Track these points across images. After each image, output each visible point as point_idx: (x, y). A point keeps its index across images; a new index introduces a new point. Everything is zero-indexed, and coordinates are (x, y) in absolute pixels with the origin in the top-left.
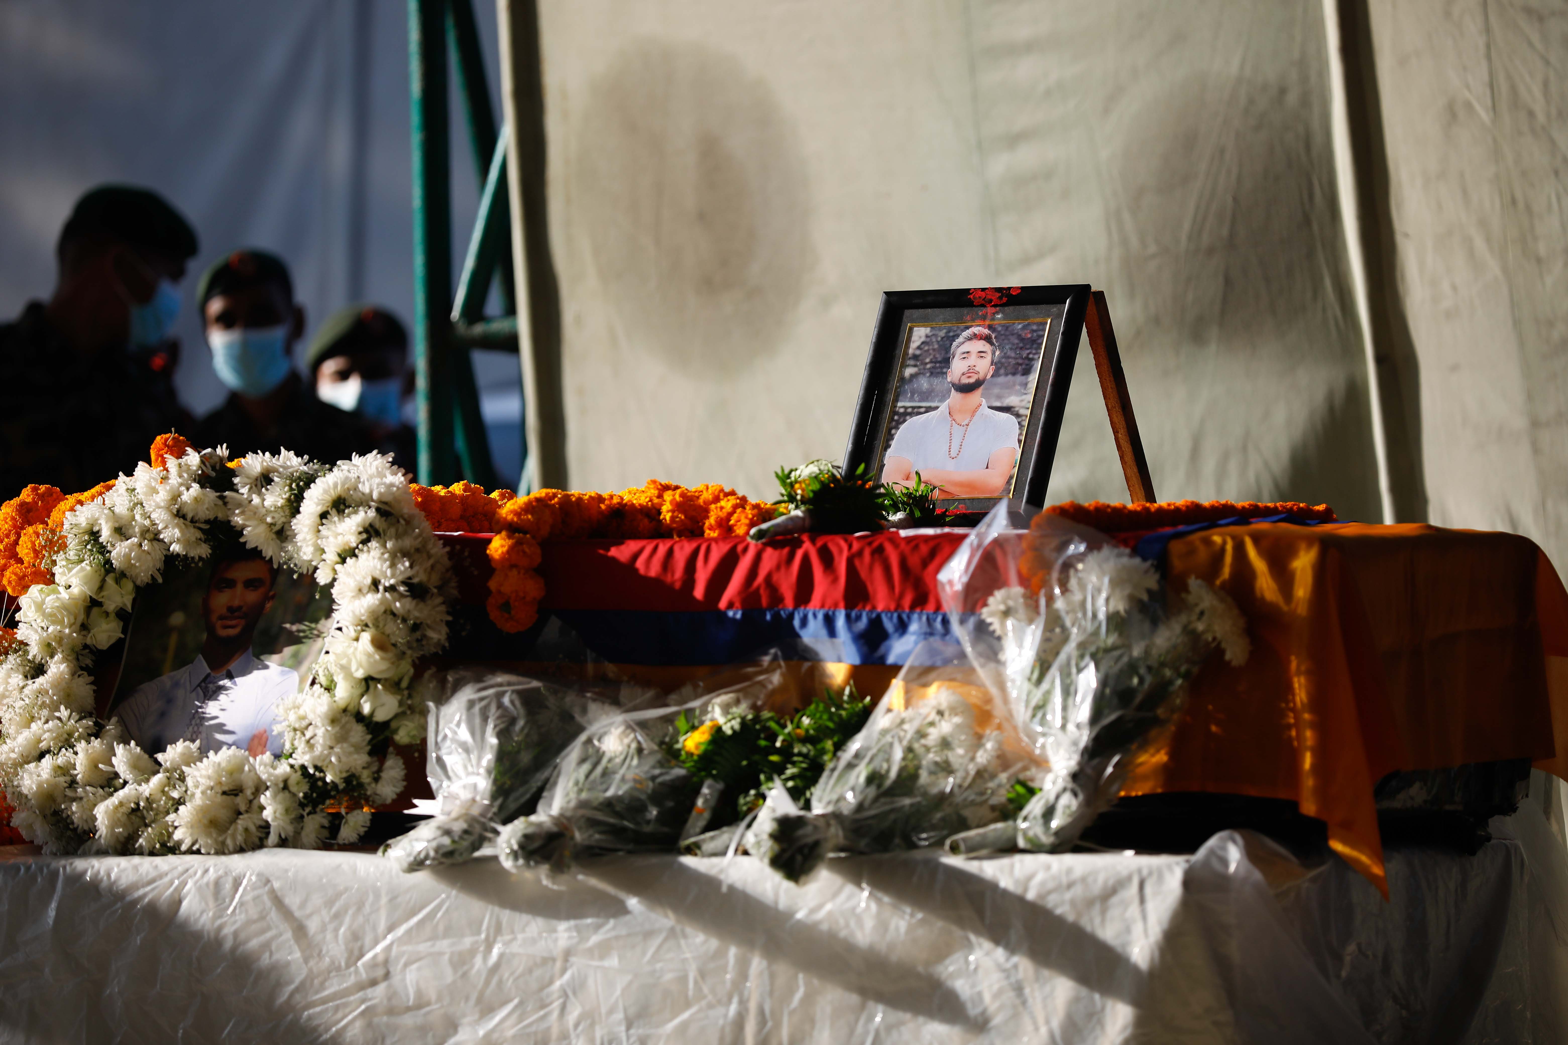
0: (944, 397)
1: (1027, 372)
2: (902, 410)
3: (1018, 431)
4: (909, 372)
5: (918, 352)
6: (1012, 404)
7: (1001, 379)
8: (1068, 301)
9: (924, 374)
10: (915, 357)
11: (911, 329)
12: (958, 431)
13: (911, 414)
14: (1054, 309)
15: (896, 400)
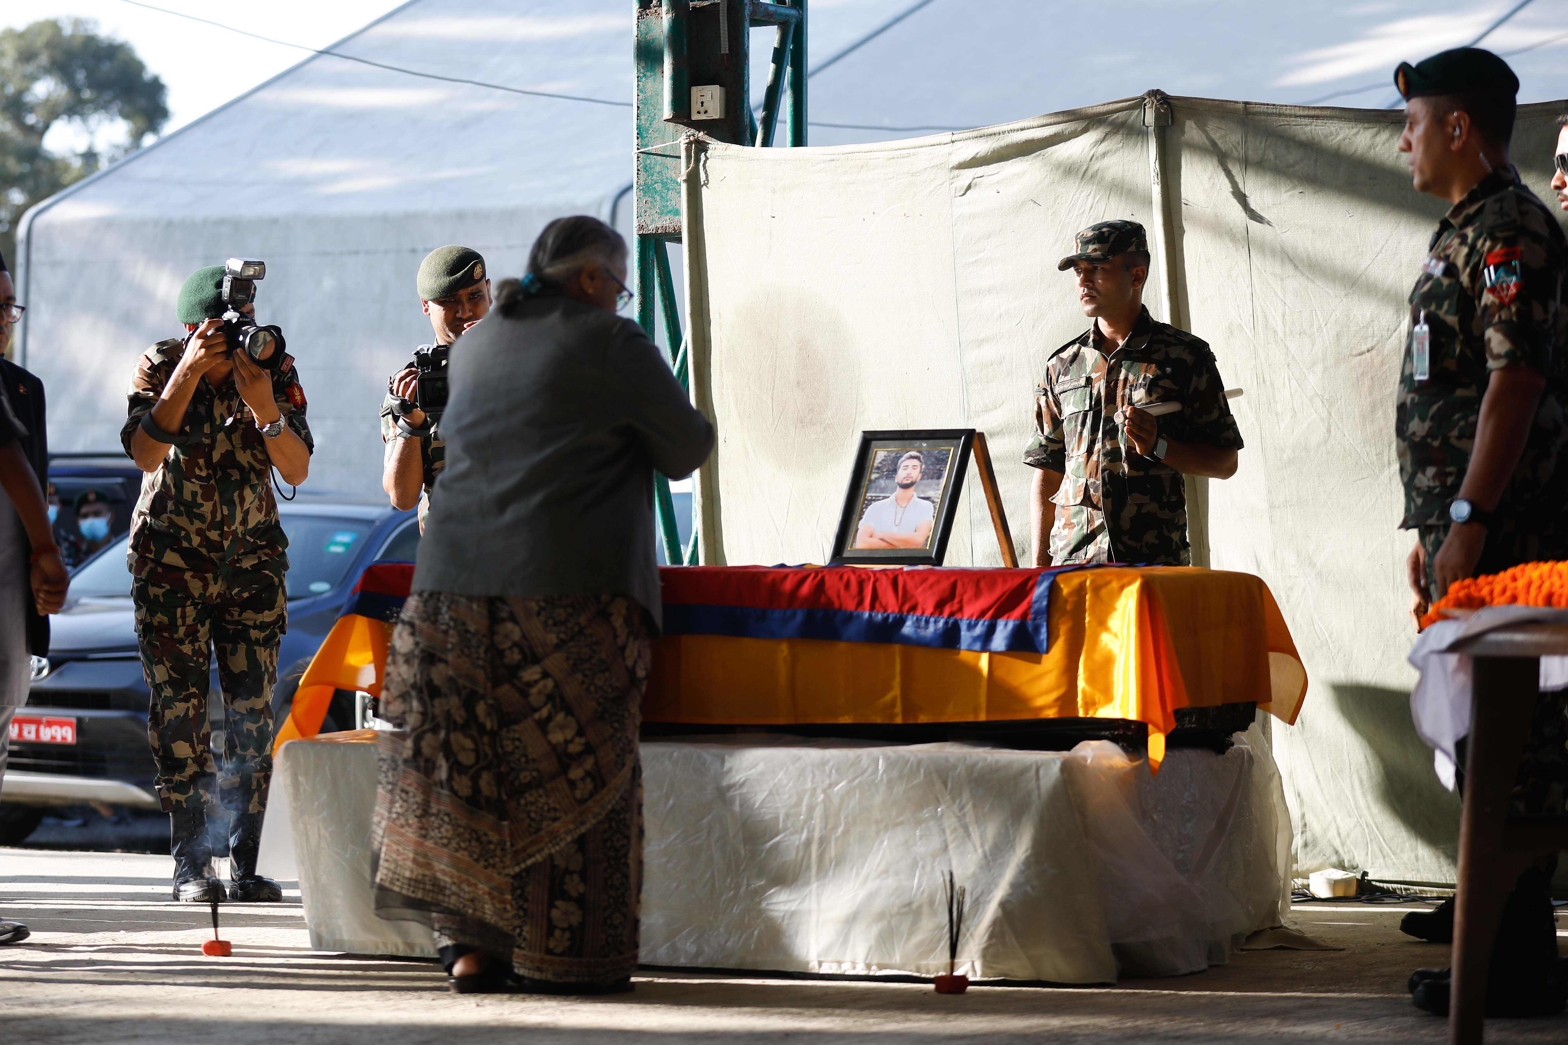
0: (893, 490)
1: (939, 477)
2: (869, 498)
3: (933, 511)
4: (874, 476)
5: (880, 465)
6: (930, 496)
7: (925, 482)
8: (963, 438)
9: (882, 478)
10: (878, 468)
11: (876, 452)
12: (900, 510)
13: (875, 500)
14: (955, 442)
15: (866, 492)
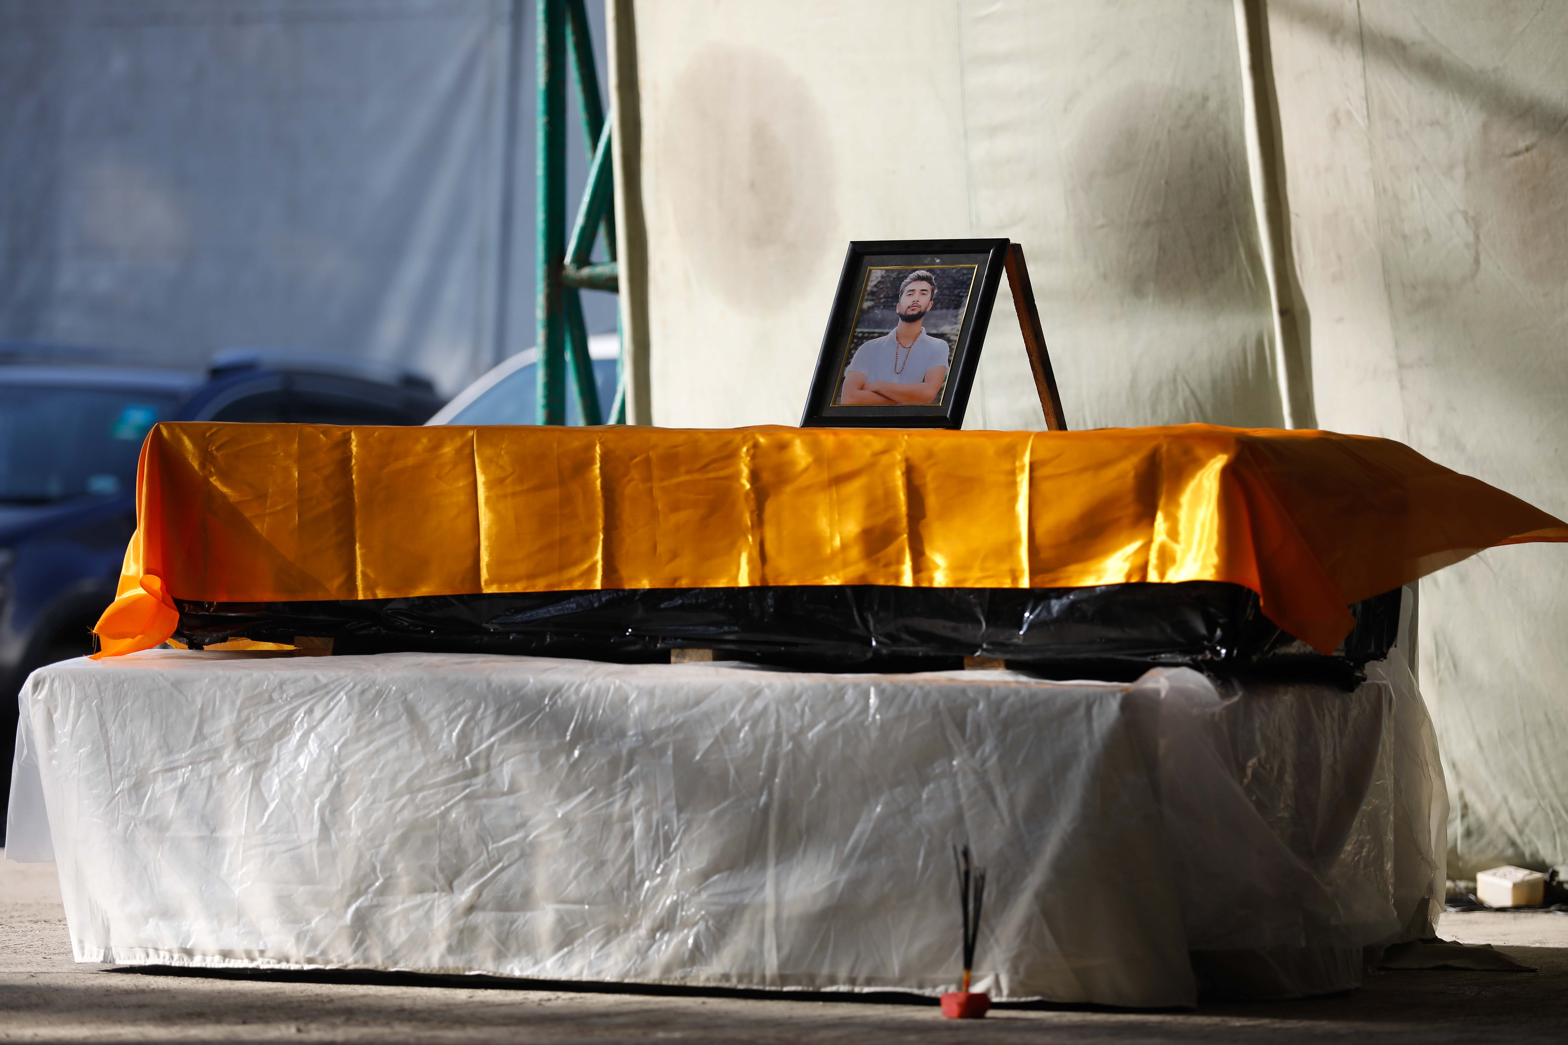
0: (893, 324)
1: (958, 306)
2: (860, 335)
3: (948, 353)
4: (867, 305)
5: (875, 289)
6: (945, 332)
8: (992, 251)
9: (879, 307)
10: (872, 293)
11: (870, 270)
12: (902, 352)
13: (868, 338)
14: (980, 257)
15: (856, 327)
